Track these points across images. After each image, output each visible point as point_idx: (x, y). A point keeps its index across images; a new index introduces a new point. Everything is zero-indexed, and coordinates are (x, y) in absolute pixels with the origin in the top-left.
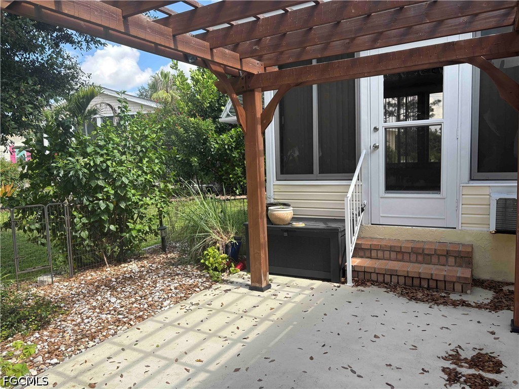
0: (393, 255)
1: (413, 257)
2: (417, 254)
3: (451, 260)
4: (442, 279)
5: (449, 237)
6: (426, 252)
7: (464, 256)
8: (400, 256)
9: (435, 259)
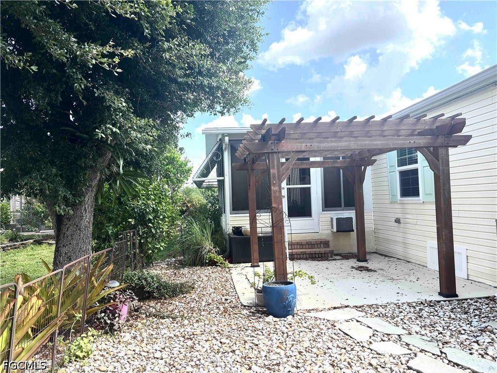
0: (298, 246)
1: (307, 246)
2: (309, 245)
3: (322, 245)
4: (324, 252)
5: (316, 237)
6: (312, 243)
7: (326, 243)
8: (301, 247)
9: (316, 246)
